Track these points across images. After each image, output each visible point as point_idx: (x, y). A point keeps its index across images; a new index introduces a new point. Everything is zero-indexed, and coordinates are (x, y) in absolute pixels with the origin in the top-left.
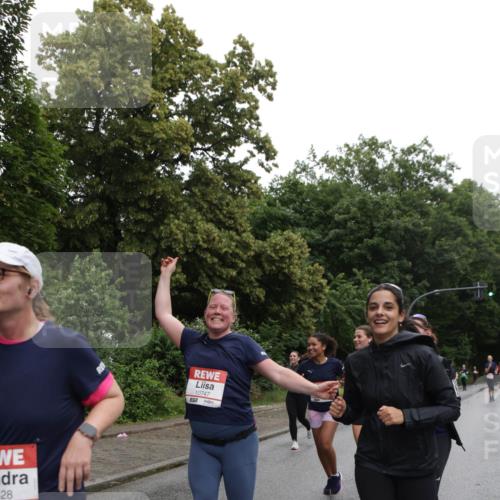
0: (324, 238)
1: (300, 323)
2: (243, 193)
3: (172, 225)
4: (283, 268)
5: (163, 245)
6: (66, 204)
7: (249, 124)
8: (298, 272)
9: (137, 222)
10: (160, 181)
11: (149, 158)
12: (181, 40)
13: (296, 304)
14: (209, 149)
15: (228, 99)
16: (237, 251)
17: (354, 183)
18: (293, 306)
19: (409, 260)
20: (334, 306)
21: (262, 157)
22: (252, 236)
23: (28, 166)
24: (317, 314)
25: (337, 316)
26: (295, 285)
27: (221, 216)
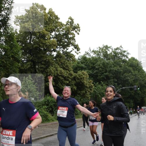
0: (93, 73)
1: (86, 96)
2: (70, 60)
3: (51, 69)
4: (82, 81)
6: (21, 63)
7: (72, 41)
8: (85, 82)
9: (41, 68)
10: (47, 56)
11: (45, 50)
12: (54, 18)
13: (85, 91)
14: (61, 48)
15: (66, 34)
16: (69, 76)
17: (101, 58)
18: (84, 91)
19: (116, 79)
20: (95, 92)
21: (76, 50)
22: (73, 72)
23: (11, 52)
24: (91, 94)
25: (96, 94)
26: (85, 86)
27: (65, 66)
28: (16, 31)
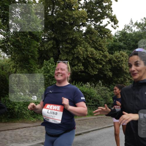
2: (105, 37)
3: (79, 49)
4: (119, 65)
5: (75, 56)
6: (41, 41)
7: (108, 11)
8: (125, 66)
9: (66, 48)
10: (75, 33)
11: (71, 24)
13: (124, 78)
14: (93, 21)
16: (103, 58)
18: (122, 79)
21: (113, 23)
22: (108, 53)
26: (124, 71)
27: (97, 46)
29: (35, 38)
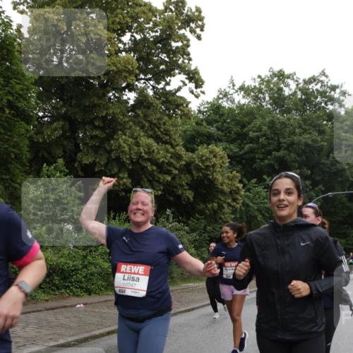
0: (240, 151)
1: (221, 218)
2: (176, 115)
3: (120, 140)
4: (208, 175)
5: (113, 156)
6: (36, 123)
7: (182, 59)
8: (219, 178)
9: (92, 137)
10: (111, 105)
11: (102, 86)
13: (218, 203)
14: (150, 79)
15: (165, 39)
16: (172, 161)
17: (265, 107)
18: (215, 205)
19: (308, 169)
20: (248, 206)
21: (192, 85)
22: (183, 149)
23: (6, 91)
24: (234, 212)
25: (250, 213)
26: (218, 188)
27: (159, 133)
28: (18, 30)
29: (22, 116)
